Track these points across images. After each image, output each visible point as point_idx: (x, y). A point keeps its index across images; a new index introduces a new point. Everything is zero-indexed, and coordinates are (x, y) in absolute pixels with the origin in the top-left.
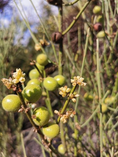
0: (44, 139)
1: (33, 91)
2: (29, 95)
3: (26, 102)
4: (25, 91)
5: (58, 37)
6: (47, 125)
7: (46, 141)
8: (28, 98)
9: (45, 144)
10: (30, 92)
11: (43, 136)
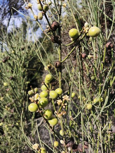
0: (49, 126)
1: (44, 102)
2: (42, 104)
3: (40, 108)
4: (40, 102)
5: (58, 65)
6: (51, 119)
7: (51, 127)
8: (41, 105)
9: (50, 129)
10: (43, 103)
11: (49, 124)
